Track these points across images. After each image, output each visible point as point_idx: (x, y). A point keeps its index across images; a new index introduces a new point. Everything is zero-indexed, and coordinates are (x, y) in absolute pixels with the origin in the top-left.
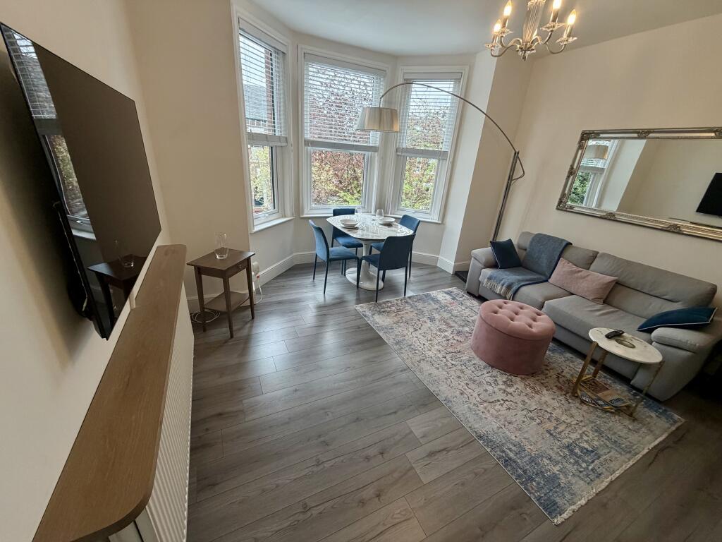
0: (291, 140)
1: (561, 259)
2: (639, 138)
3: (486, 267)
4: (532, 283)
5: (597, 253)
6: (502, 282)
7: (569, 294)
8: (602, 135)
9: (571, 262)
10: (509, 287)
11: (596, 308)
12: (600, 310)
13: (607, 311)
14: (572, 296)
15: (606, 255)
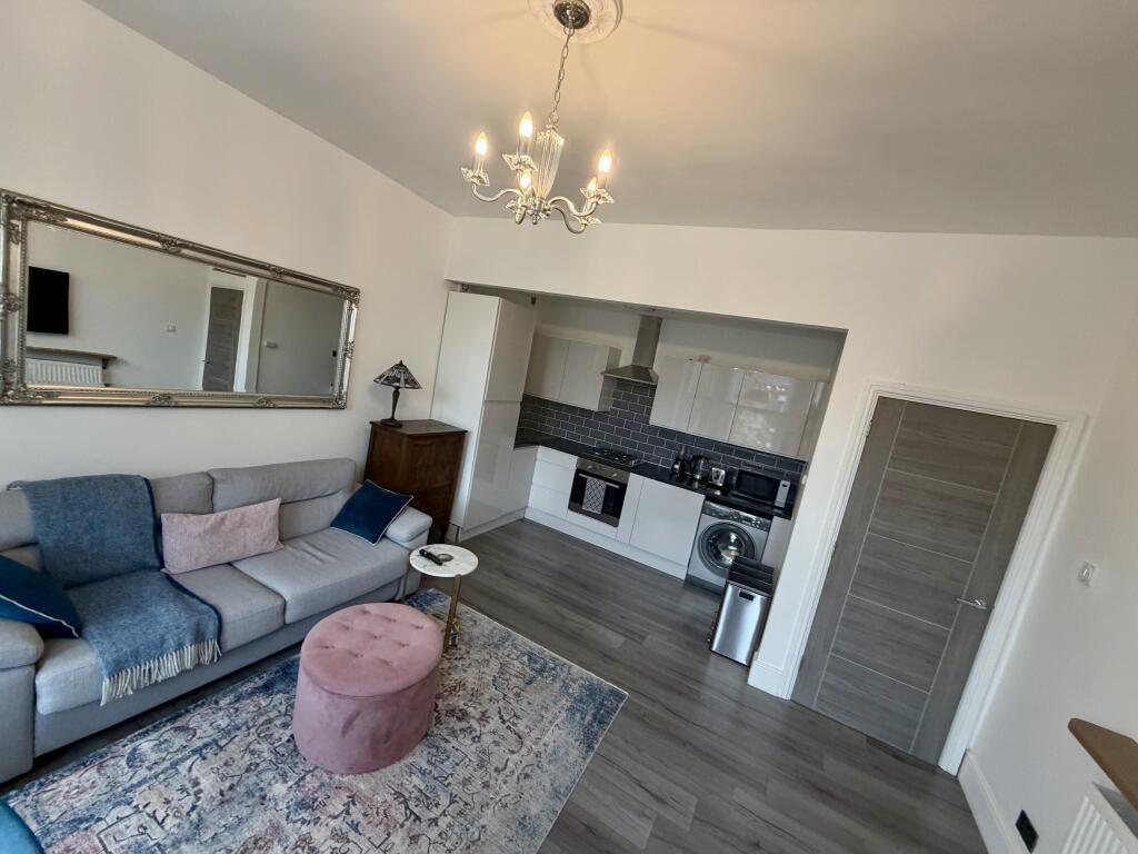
1: (164, 517)
2: (165, 251)
3: (37, 666)
4: (193, 595)
5: (208, 474)
6: (171, 643)
7: (229, 567)
8: (70, 221)
9: (186, 513)
10: (199, 638)
11: (307, 555)
12: (310, 554)
13: (310, 549)
14: (237, 565)
15: (230, 474)
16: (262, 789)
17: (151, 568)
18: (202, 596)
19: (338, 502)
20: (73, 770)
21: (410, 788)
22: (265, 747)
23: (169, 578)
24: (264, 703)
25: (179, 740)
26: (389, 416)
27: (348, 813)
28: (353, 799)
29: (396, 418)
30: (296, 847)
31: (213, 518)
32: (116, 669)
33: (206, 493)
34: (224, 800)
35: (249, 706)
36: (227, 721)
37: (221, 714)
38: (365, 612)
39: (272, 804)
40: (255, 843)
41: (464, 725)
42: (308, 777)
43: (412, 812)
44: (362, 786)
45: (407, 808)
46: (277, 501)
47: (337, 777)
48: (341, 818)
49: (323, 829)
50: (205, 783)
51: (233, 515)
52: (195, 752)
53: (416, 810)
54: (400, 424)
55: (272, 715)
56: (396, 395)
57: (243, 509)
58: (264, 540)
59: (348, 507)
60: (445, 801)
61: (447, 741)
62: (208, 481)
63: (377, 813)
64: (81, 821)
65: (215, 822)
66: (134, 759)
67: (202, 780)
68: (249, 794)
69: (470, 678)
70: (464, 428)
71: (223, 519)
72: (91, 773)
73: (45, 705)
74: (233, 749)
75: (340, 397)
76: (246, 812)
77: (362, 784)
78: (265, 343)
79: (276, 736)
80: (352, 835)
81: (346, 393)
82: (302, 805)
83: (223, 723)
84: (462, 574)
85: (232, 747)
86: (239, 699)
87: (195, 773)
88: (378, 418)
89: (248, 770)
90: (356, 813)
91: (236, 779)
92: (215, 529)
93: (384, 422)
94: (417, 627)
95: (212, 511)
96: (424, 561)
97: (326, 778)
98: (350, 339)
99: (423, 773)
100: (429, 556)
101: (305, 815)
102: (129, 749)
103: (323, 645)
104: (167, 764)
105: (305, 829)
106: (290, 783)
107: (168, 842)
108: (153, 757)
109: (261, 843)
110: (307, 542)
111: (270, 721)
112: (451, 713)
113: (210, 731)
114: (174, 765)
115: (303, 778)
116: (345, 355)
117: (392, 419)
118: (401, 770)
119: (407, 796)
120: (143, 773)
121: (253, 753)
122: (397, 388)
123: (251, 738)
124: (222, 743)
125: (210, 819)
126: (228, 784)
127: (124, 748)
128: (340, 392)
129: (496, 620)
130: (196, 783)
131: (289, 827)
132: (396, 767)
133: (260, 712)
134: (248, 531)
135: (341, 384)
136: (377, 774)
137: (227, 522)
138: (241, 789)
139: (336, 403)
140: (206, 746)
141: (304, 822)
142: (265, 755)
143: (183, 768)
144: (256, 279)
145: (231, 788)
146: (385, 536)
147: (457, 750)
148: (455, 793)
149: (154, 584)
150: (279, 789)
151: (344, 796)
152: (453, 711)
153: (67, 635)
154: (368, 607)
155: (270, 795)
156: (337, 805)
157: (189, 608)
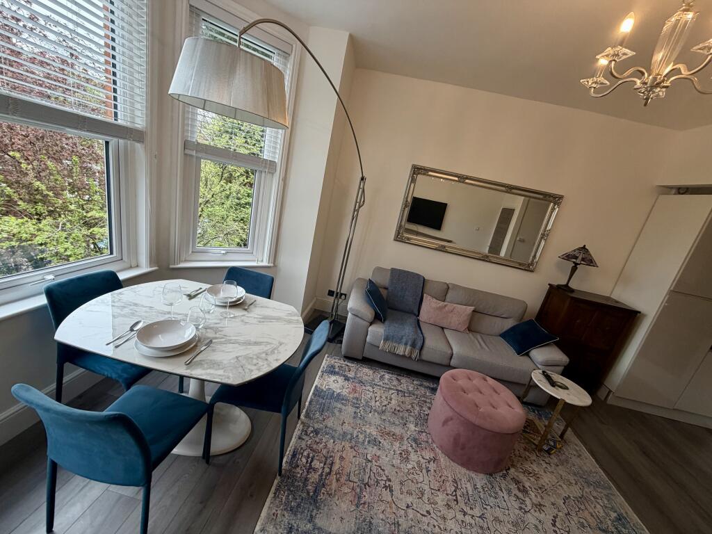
1: (425, 295)
2: (459, 181)
3: (371, 324)
4: (421, 330)
5: (448, 285)
6: (404, 340)
7: (441, 329)
8: (430, 173)
9: (433, 297)
10: (413, 346)
11: (476, 342)
12: (479, 342)
13: (480, 340)
14: (445, 330)
15: (456, 287)
16: (407, 421)
17: (415, 315)
18: (423, 332)
19: (509, 324)
20: (369, 368)
21: (463, 486)
22: (418, 409)
23: (418, 320)
24: (428, 394)
25: (395, 383)
26: (564, 282)
27: (429, 462)
28: (435, 460)
29: (569, 285)
30: (403, 451)
31: (442, 304)
32: (386, 339)
33: (445, 291)
34: (395, 412)
35: (422, 390)
36: (412, 389)
37: (412, 385)
38: (485, 380)
39: (406, 429)
40: (393, 435)
41: (520, 495)
42: (424, 434)
43: (456, 495)
44: (442, 460)
45: (455, 491)
46: (472, 308)
47: (435, 445)
48: (425, 461)
49: (416, 457)
50: (393, 402)
51: (450, 306)
52: (397, 390)
53: (459, 497)
54: (572, 291)
55: (428, 400)
56: (574, 269)
57: (455, 305)
58: (460, 324)
59: (513, 329)
60: (477, 512)
61: (501, 490)
62: (446, 287)
63: (440, 477)
64: (362, 382)
65: (387, 416)
66: (382, 378)
67: (393, 400)
68: (402, 418)
69: (546, 479)
70: (638, 309)
71: (446, 306)
72: (371, 372)
73: (368, 339)
74: (408, 400)
75: (532, 264)
76: (397, 423)
77: (443, 459)
78: (518, 239)
79: (424, 409)
80: (424, 471)
81: (537, 263)
82: (415, 440)
83: (411, 389)
84: (568, 401)
85: (408, 399)
86: (421, 385)
87: (393, 396)
88: (555, 283)
89: (407, 410)
90: (432, 466)
91: (402, 410)
92: (441, 308)
93: (559, 287)
94: (510, 406)
95: (444, 301)
96: (542, 378)
97: (430, 441)
98: (549, 227)
99: (475, 488)
100: (548, 378)
101: (414, 445)
102: (383, 373)
103: (454, 378)
104: (388, 386)
105: (410, 449)
106: (416, 429)
107: (374, 408)
108: (386, 381)
109: (394, 437)
110: (481, 337)
111: (426, 402)
112: (517, 482)
113: (405, 388)
114: (390, 389)
115: (422, 432)
116: (542, 238)
117: (567, 285)
118: (465, 474)
119: (459, 487)
120: (381, 383)
121: (413, 407)
122: (576, 264)
123: (415, 401)
124: (406, 395)
125: (387, 413)
126: (398, 408)
127: (382, 372)
128: (533, 260)
129: (601, 466)
130: (391, 400)
131: (406, 442)
132: (464, 470)
133: (424, 396)
134: (454, 316)
135: (535, 256)
136: (452, 463)
137: (446, 308)
138: (401, 414)
139: (528, 267)
140: (401, 391)
141: (411, 446)
142: (416, 411)
143: (391, 392)
144: (523, 198)
145: (399, 411)
146: (527, 355)
147: (505, 501)
148: (486, 516)
149: (412, 320)
150: (412, 427)
151: (432, 455)
152: (518, 482)
153: (381, 321)
154: (488, 378)
155: (407, 425)
156: (428, 455)
157: (416, 332)
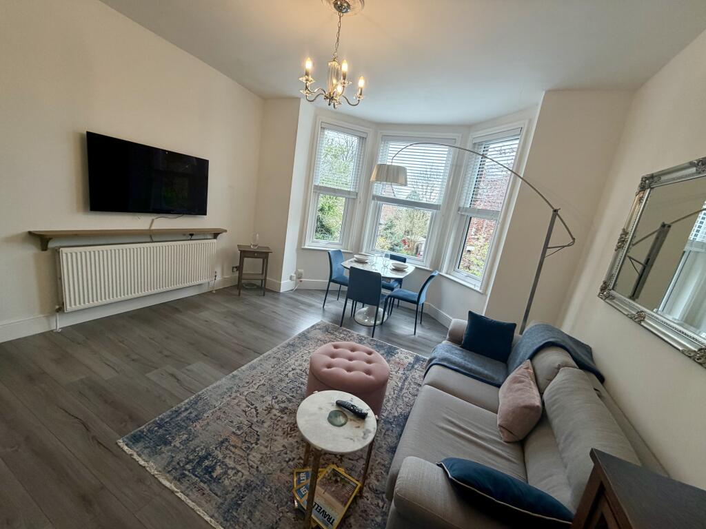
0: (361, 195)
41: (283, 405)
61: (292, 396)
